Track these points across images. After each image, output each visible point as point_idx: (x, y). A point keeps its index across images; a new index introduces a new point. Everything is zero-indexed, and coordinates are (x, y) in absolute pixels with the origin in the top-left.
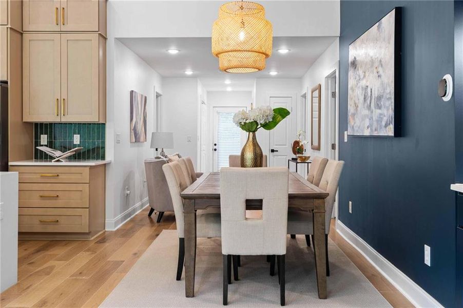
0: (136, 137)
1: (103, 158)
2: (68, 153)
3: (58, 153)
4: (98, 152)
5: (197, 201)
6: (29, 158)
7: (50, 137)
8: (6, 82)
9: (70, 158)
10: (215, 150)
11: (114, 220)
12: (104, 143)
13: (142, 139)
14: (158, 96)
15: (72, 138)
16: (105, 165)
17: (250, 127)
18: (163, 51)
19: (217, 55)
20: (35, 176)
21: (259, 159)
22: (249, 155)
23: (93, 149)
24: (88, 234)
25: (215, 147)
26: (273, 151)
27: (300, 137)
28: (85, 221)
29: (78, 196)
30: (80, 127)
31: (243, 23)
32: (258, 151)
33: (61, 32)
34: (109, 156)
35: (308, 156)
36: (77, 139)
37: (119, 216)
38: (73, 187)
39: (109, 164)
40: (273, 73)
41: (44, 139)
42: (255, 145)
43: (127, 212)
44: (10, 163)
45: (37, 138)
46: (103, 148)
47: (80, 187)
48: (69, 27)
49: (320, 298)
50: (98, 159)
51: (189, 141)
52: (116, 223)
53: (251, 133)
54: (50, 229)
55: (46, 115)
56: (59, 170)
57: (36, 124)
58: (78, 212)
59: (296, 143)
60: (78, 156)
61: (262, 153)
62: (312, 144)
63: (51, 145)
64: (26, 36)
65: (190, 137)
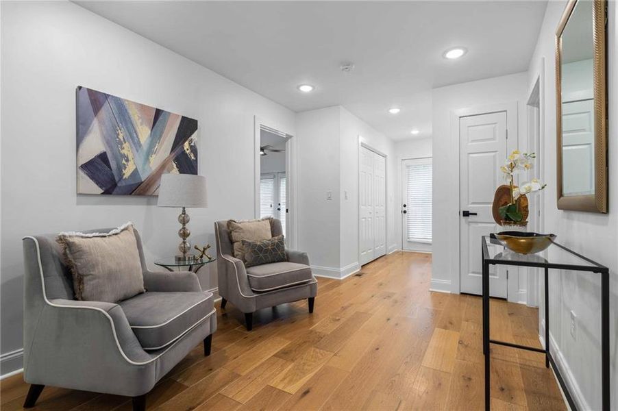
10: (405, 212)
25: (404, 209)
26: (466, 214)
27: (515, 172)
35: (547, 232)
51: (329, 199)
59: (504, 193)
62: (560, 194)
65: (330, 192)
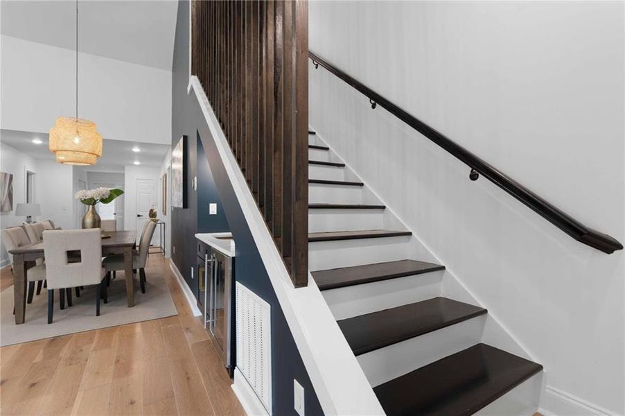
14: (29, 174)
17: (91, 202)
18: (27, 140)
21: (97, 223)
22: (89, 220)
26: (139, 216)
31: (78, 132)
32: (96, 218)
40: (137, 163)
42: (94, 213)
53: (91, 206)
59: (151, 211)
61: (100, 219)
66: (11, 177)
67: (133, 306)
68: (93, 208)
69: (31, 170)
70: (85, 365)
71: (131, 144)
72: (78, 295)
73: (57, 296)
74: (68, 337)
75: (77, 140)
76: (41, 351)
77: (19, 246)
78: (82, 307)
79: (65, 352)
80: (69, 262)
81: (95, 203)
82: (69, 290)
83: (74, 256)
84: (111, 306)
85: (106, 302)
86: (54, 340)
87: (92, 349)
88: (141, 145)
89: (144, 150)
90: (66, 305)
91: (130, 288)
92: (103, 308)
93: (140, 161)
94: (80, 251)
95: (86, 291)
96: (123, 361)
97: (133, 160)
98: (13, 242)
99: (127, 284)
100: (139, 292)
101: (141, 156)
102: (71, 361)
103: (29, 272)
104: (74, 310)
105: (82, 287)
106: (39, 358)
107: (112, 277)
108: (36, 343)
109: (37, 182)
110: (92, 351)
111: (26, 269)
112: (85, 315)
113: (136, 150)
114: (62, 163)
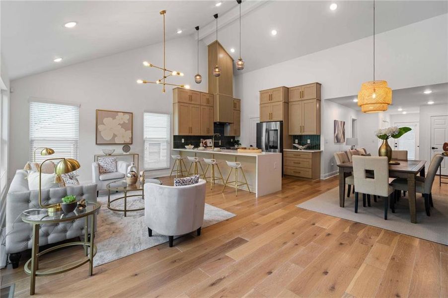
0: (338, 140)
1: (320, 149)
2: (304, 147)
3: (301, 147)
4: (318, 146)
5: (345, 168)
6: (291, 148)
7: (299, 141)
8: (282, 121)
9: (304, 149)
10: (396, 146)
11: (324, 175)
12: (320, 143)
13: (342, 141)
14: (354, 120)
15: (307, 141)
16: (320, 152)
17: (385, 137)
18: (351, 101)
19: (361, 106)
20: (291, 155)
21: (389, 153)
22: (383, 151)
23: (315, 146)
24: (312, 179)
25: (396, 145)
26: (433, 148)
28: (310, 173)
29: (307, 163)
30: (311, 137)
31: (374, 90)
32: (389, 149)
33: (302, 100)
34: (322, 148)
36: (309, 141)
37: (327, 174)
38: (305, 160)
39: (322, 151)
40: (431, 103)
41: (297, 141)
42: (387, 145)
43: (332, 173)
44: (284, 150)
45: (294, 141)
46: (320, 145)
47: (308, 160)
48: (305, 98)
49: (412, 222)
50: (317, 149)
52: (325, 177)
53: (385, 141)
54: (297, 175)
55: (297, 132)
56: (301, 153)
57: (294, 136)
58: (307, 170)
60: (309, 148)
63: (299, 144)
64: (289, 103)
66: (344, 122)
67: (416, 223)
68: (387, 142)
69: (354, 118)
70: (371, 249)
71: (423, 88)
72: (375, 200)
73: (360, 197)
74: (364, 226)
75: (374, 96)
76: (348, 228)
77: (343, 162)
78: (377, 210)
79: (361, 234)
80: (367, 177)
81: (387, 138)
82: (369, 195)
83: (370, 174)
84: (398, 216)
85: (393, 212)
86: (356, 223)
87: (377, 240)
88: (433, 87)
89: (436, 91)
90: (367, 205)
91: (412, 208)
92: (390, 216)
93: (433, 101)
94: (373, 171)
95: (381, 199)
96: (398, 261)
97: (428, 100)
98: (340, 160)
99: (410, 203)
100: (424, 214)
101: (433, 96)
102: (362, 241)
103: (346, 179)
104: (372, 210)
105: (379, 197)
106: (347, 230)
107: (402, 195)
108: (347, 221)
109: (358, 125)
110: (377, 242)
111: (345, 177)
112: (378, 216)
113: (428, 92)
114: (365, 112)
